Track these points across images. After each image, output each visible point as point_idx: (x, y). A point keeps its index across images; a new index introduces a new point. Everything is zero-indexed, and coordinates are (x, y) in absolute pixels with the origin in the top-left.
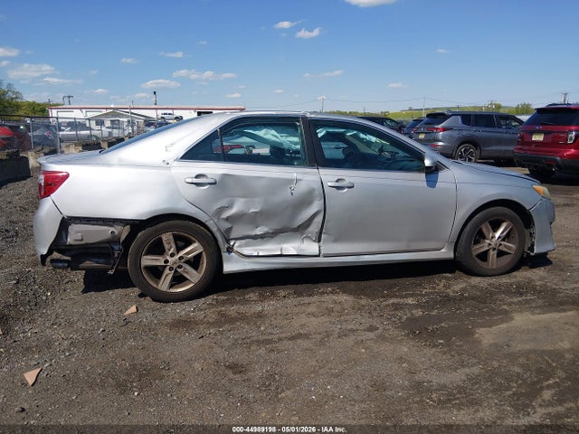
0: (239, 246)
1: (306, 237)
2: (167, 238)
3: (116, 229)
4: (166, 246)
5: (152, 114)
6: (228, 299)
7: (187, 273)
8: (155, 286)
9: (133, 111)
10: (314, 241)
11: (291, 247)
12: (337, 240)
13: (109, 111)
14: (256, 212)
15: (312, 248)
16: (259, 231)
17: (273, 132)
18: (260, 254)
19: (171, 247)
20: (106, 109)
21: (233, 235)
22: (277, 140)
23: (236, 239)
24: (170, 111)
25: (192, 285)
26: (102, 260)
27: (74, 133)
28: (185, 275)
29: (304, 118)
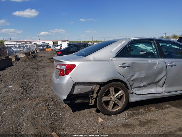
0: (135, 91)
1: (158, 86)
2: (112, 89)
3: (93, 87)
4: (111, 92)
5: (38, 43)
6: (133, 113)
7: (118, 103)
8: (107, 109)
9: (32, 42)
10: (161, 87)
11: (153, 90)
12: (169, 86)
13: (24, 42)
14: (143, 77)
15: (160, 90)
16: (142, 84)
17: (144, 45)
18: (143, 94)
19: (113, 93)
20: (23, 42)
21: (134, 86)
22: (146, 49)
23: (134, 88)
24: (44, 42)
25: (120, 108)
26: (83, 99)
27: (19, 49)
28: (118, 104)
29: (156, 40)
